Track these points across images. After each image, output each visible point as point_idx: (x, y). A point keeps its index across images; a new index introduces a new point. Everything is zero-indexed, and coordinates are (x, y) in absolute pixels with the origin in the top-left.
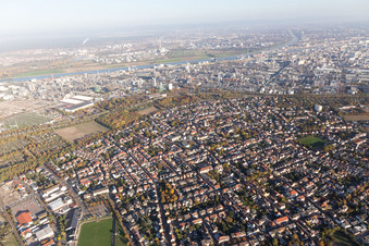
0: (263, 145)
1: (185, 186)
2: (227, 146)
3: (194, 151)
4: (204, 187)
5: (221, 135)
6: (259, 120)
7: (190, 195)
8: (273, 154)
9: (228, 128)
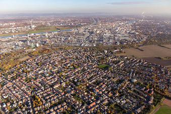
0: (84, 70)
1: (46, 96)
2: (67, 73)
3: (51, 77)
4: (56, 95)
5: (64, 68)
6: (82, 58)
7: (49, 100)
8: (88, 74)
9: (67, 64)
